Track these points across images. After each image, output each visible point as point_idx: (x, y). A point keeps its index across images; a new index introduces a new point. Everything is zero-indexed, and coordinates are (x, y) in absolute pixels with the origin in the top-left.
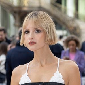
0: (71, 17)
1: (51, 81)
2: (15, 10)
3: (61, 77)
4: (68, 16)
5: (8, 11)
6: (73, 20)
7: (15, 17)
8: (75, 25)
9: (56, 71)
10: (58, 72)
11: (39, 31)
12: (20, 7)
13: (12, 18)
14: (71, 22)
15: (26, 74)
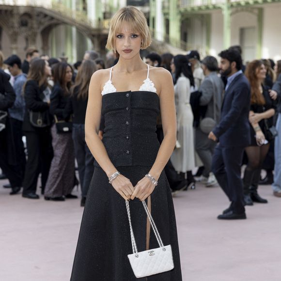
0: (160, 42)
1: (140, 90)
2: (94, 33)
3: (153, 85)
4: (157, 40)
5: (85, 34)
6: (162, 45)
7: (93, 42)
8: (165, 51)
9: (145, 79)
10: (148, 79)
11: (135, 36)
12: (99, 30)
13: (89, 42)
14: (160, 48)
15: (110, 82)
